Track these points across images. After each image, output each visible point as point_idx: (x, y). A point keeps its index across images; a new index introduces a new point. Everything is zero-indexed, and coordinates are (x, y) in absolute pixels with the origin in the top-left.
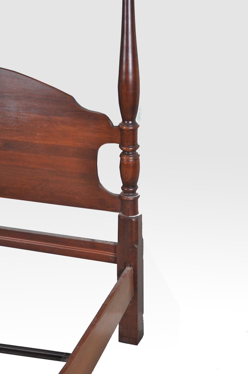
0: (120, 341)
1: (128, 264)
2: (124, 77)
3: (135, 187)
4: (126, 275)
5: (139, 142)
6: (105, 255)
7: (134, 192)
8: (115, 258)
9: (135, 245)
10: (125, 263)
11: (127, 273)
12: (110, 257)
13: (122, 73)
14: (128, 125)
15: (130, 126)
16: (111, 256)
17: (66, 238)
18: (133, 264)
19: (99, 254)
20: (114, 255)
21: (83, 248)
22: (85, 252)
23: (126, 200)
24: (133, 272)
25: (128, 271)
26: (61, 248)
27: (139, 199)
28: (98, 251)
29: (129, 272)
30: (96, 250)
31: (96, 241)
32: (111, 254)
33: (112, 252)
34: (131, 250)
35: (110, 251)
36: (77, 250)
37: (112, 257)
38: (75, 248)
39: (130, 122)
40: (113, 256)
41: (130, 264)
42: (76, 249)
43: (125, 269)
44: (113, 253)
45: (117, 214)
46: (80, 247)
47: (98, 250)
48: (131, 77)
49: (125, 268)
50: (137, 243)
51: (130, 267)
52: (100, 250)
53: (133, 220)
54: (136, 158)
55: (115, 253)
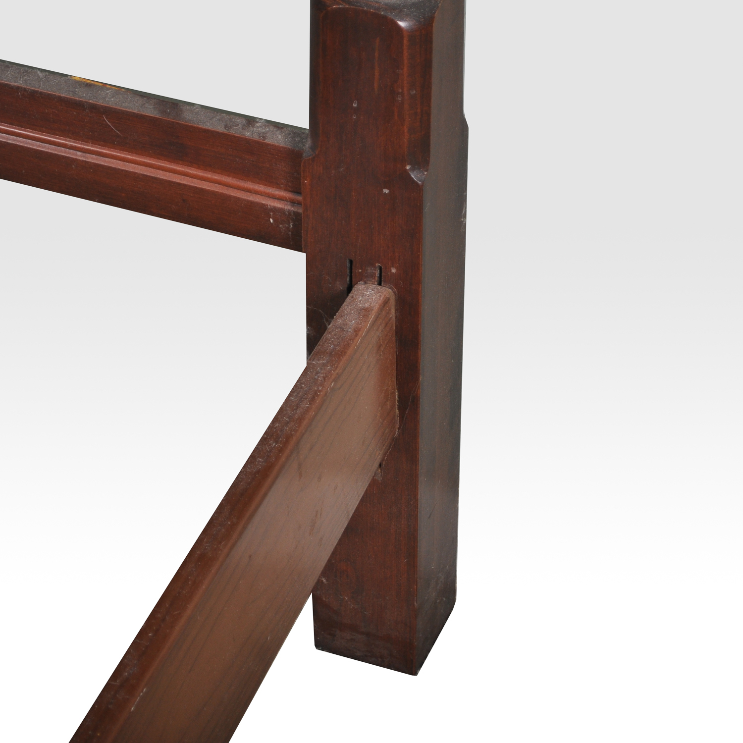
1: (370, 270)
4: (348, 345)
6: (238, 199)
8: (297, 220)
9: (413, 169)
10: (351, 262)
11: (357, 331)
12: (266, 210)
16: (275, 210)
17: (18, 88)
18: (394, 271)
19: (202, 191)
20: (293, 202)
22: (127, 174)
24: (393, 311)
25: (366, 311)
28: (201, 173)
29: (372, 317)
30: (191, 164)
32: (272, 198)
33: (278, 186)
34: (386, 191)
35: (269, 180)
36: (79, 156)
37: (281, 211)
40: (288, 207)
41: (380, 269)
42: (74, 149)
43: (348, 300)
44: (285, 190)
46: (95, 140)
47: (199, 168)
49: (350, 289)
51: (380, 284)
53: (402, 24)
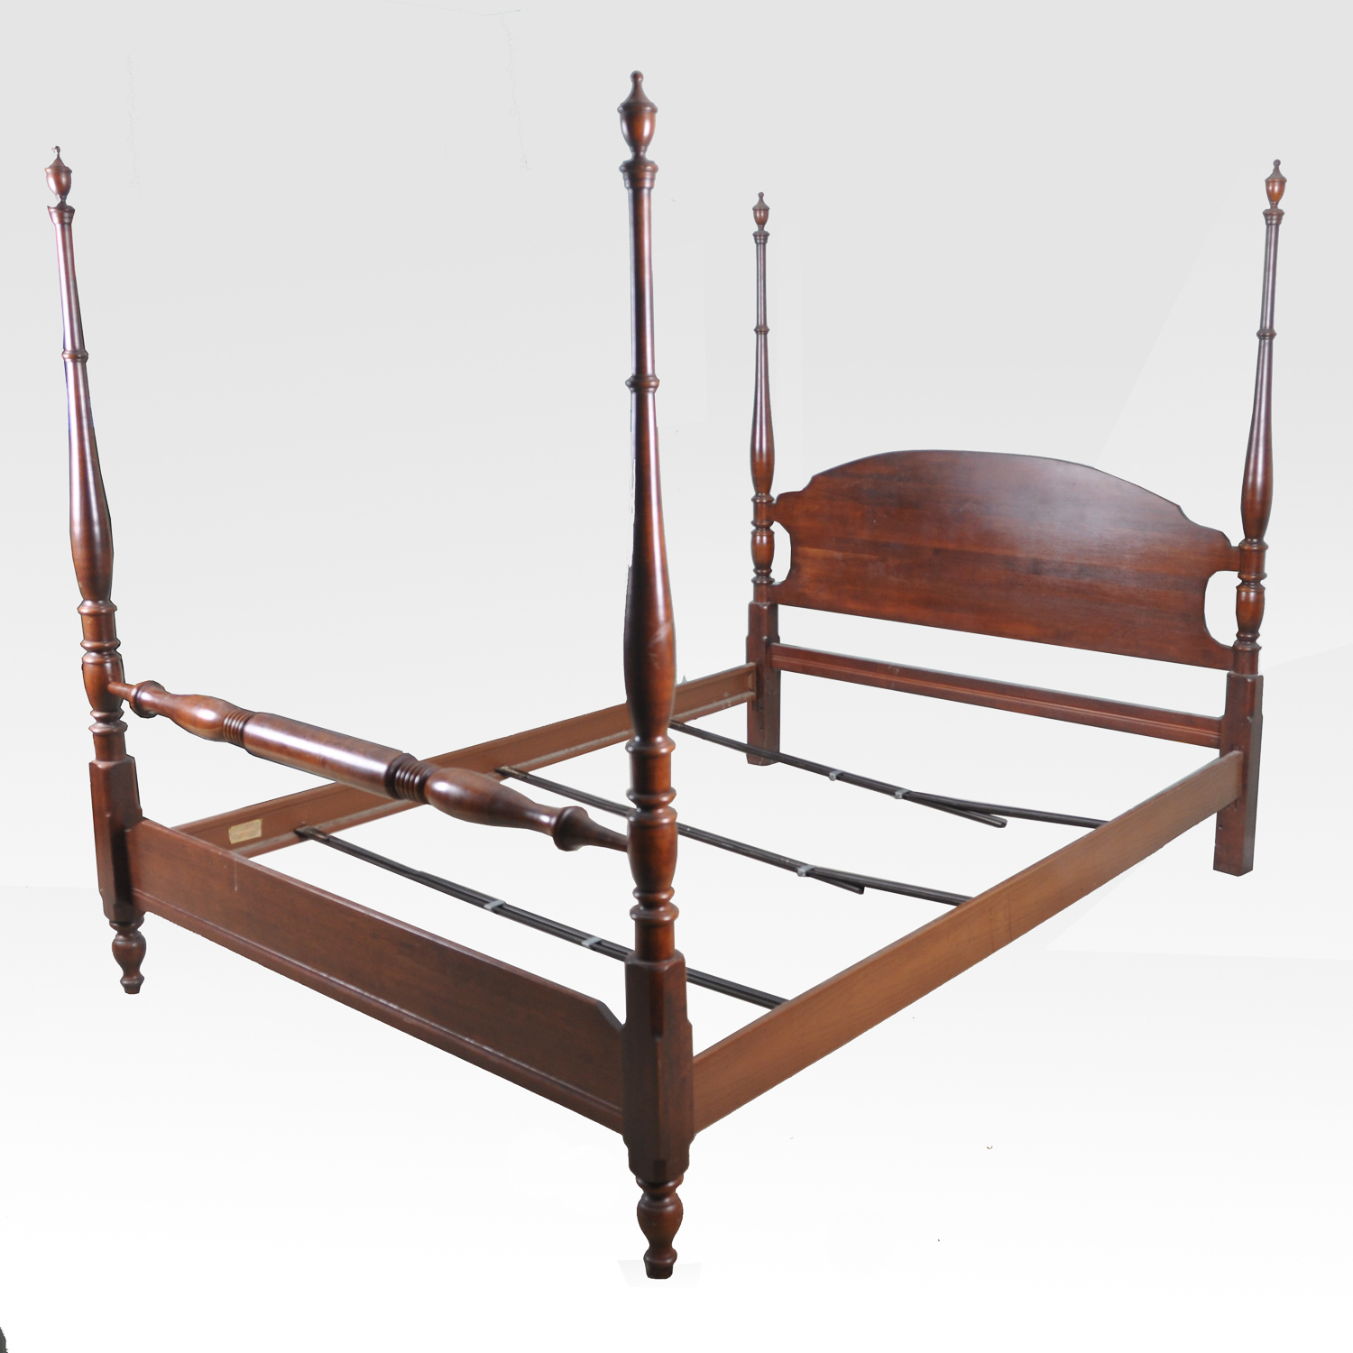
0: (1216, 868)
1: (1237, 747)
2: (1250, 479)
3: (1256, 635)
5: (1267, 569)
7: (1253, 640)
8: (1219, 740)
10: (1231, 746)
12: (1210, 738)
13: (1248, 490)
14: (1252, 543)
18: (1243, 747)
19: (1196, 734)
20: (1218, 735)
23: (1241, 651)
24: (1242, 758)
25: (1235, 755)
27: (1261, 653)
29: (1237, 756)
32: (1213, 735)
33: (1215, 731)
34: (1242, 724)
35: (1213, 729)
37: (1213, 738)
39: (1255, 540)
40: (1216, 737)
41: (1239, 747)
44: (1217, 732)
45: (1225, 673)
48: (1259, 479)
49: (1231, 752)
50: (1251, 713)
51: (1239, 751)
52: (1199, 728)
53: (1250, 681)
54: (1260, 592)
55: (1219, 732)
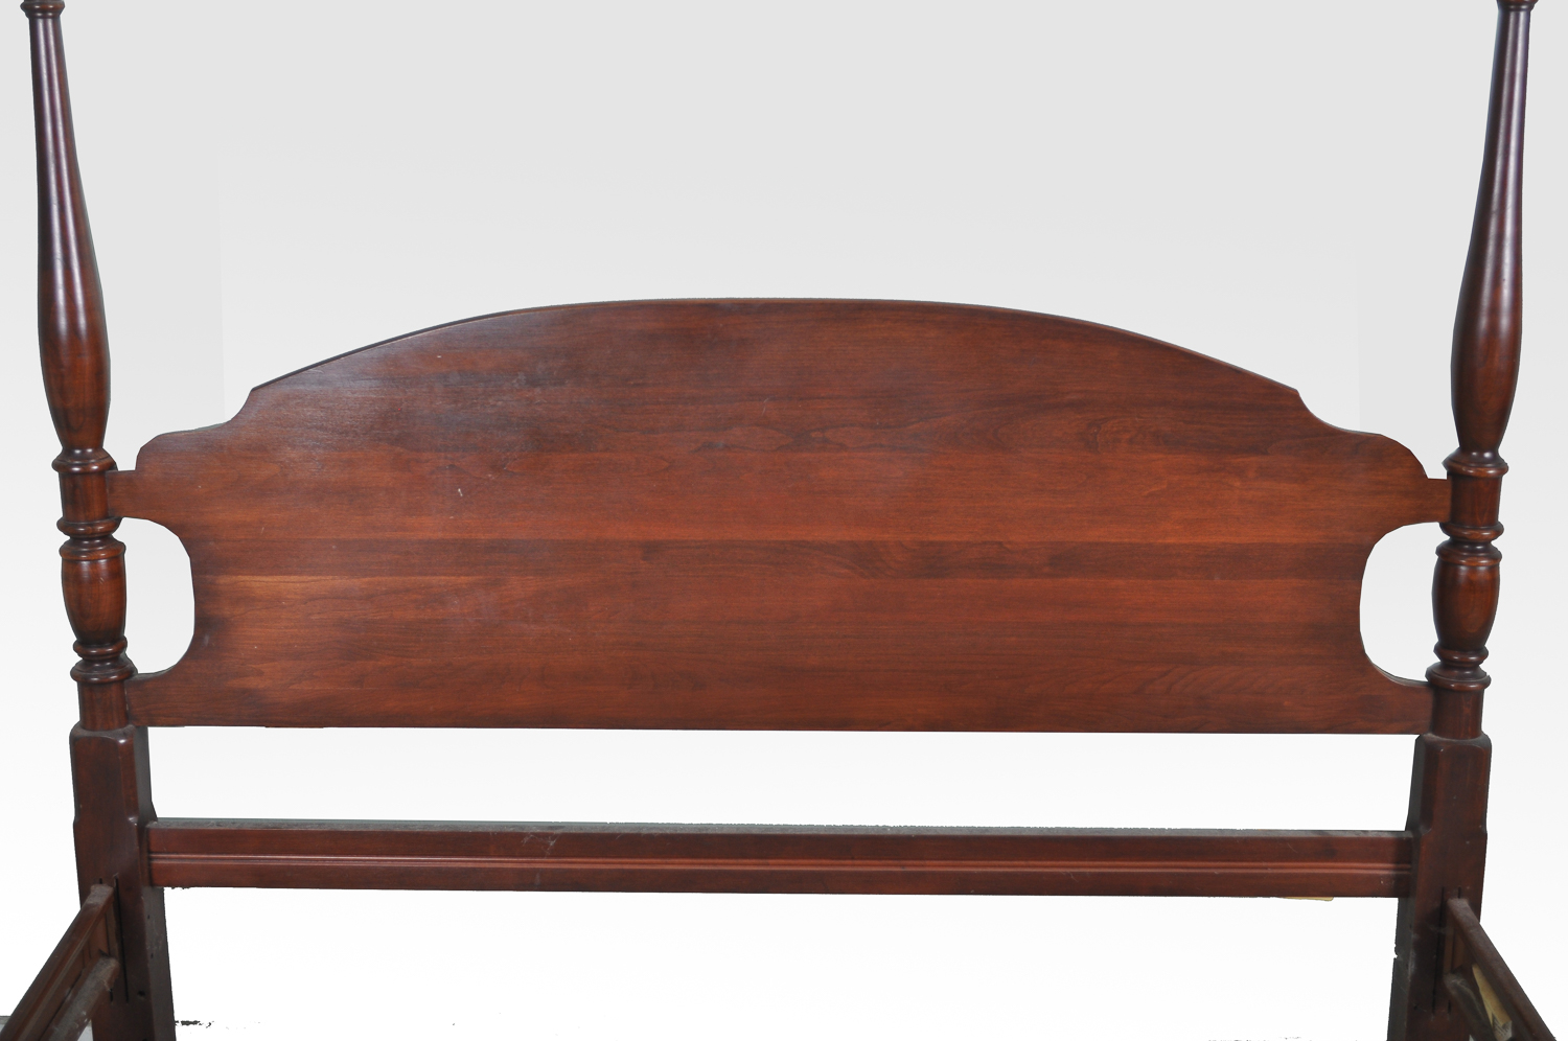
1: (1454, 891)
6: (1362, 875)
10: (1443, 889)
12: (1378, 877)
15: (1489, 465)
16: (1383, 876)
18: (1468, 888)
20: (1394, 869)
21: (1291, 861)
26: (1216, 872)
30: (1336, 861)
31: (1334, 834)
33: (1386, 862)
36: (1270, 871)
37: (1388, 875)
38: (1264, 864)
40: (1391, 873)
41: (1460, 888)
42: (1266, 868)
44: (1391, 863)
45: (1410, 740)
49: (1443, 904)
52: (1349, 861)
